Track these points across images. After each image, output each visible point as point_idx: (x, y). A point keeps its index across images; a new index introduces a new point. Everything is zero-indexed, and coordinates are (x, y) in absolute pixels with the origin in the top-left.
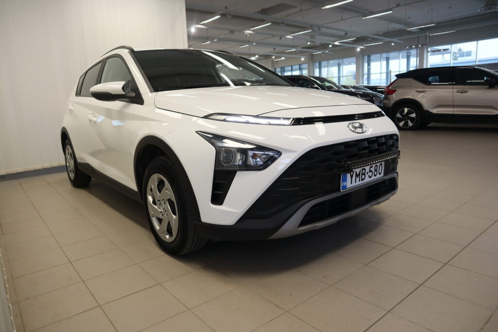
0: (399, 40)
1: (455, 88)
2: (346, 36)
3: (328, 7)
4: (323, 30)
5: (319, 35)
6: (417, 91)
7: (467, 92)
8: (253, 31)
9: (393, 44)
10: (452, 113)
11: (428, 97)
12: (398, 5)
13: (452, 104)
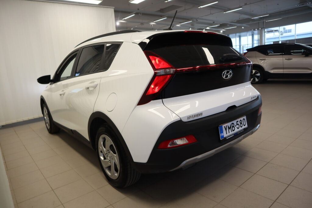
0: (247, 25)
1: (284, 57)
2: (214, 23)
3: (202, 7)
4: (199, 20)
5: (197, 23)
6: (260, 60)
7: (292, 59)
8: (155, 23)
9: (243, 28)
10: (282, 72)
11: (267, 62)
12: (246, 4)
13: (283, 67)
